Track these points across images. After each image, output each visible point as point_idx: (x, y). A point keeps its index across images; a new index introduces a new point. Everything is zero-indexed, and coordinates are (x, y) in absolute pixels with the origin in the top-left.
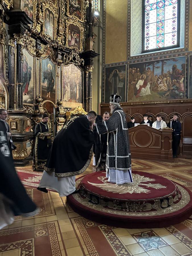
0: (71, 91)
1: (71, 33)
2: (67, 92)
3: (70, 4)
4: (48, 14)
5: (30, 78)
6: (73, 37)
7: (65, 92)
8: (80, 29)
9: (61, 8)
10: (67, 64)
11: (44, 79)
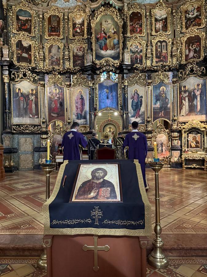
0: (189, 105)
1: (189, 46)
2: (185, 106)
3: (186, 19)
4: (159, 46)
5: (141, 105)
6: (192, 49)
7: (182, 107)
8: (200, 36)
9: (176, 30)
10: (184, 79)
11: (156, 101)
